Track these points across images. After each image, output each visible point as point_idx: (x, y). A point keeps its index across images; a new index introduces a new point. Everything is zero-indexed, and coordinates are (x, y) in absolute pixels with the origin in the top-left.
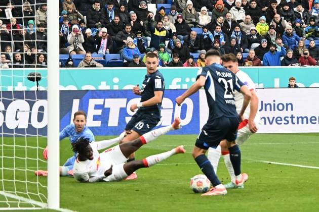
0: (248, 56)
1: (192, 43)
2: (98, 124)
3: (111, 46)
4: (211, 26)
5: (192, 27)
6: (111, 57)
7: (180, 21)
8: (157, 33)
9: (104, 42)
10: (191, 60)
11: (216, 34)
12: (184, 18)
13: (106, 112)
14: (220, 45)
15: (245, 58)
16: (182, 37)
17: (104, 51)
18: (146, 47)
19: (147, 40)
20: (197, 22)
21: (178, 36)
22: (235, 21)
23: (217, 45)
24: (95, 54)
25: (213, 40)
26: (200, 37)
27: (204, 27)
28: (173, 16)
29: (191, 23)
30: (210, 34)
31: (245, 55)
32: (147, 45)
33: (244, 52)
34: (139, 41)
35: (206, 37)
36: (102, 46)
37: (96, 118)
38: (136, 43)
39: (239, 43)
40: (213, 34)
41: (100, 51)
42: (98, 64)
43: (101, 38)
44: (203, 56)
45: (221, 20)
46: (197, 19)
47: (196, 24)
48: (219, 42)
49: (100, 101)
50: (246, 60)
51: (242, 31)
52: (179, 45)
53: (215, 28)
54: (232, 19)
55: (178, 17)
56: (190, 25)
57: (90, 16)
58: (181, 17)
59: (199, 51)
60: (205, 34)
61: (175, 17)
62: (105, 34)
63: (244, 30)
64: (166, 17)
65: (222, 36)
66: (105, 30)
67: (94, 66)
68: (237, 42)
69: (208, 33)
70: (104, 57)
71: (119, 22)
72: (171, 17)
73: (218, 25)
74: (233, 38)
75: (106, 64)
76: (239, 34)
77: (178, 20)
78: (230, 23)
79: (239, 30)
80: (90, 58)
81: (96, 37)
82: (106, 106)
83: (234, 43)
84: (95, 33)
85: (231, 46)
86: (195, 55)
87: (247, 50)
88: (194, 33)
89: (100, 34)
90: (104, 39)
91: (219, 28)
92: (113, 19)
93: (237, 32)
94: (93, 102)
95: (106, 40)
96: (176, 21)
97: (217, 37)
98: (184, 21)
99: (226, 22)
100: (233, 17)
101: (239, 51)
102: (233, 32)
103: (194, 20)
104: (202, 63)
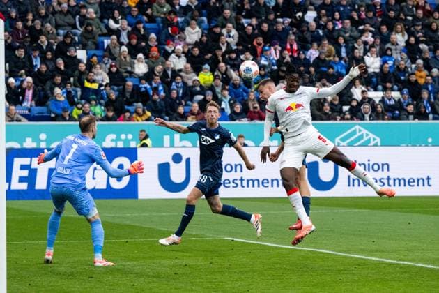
0: (191, 111)
1: (128, 95)
2: (24, 186)
4: (149, 77)
5: (127, 77)
6: (37, 110)
7: (114, 69)
8: (87, 84)
9: (29, 94)
10: (127, 114)
11: (154, 85)
12: (118, 67)
13: (33, 173)
14: (159, 98)
15: (187, 112)
16: (116, 88)
17: (29, 103)
18: (76, 100)
19: (76, 92)
20: (133, 70)
21: (112, 87)
22: (175, 70)
23: (156, 97)
24: (19, 106)
25: (151, 93)
26: (136, 88)
28: (106, 64)
29: (125, 72)
31: (187, 109)
32: (77, 98)
33: (186, 105)
34: (68, 93)
35: (143, 89)
36: (26, 97)
37: (21, 180)
38: (65, 95)
39: (180, 95)
41: (25, 104)
42: (23, 119)
43: (26, 89)
44: (140, 111)
45: (159, 68)
46: (133, 67)
47: (131, 74)
48: (158, 94)
49: (26, 161)
50: (189, 114)
51: (183, 82)
52: (114, 97)
53: (153, 79)
54: (172, 68)
55: (111, 66)
56: (125, 74)
57: (13, 64)
58: (115, 66)
59: (135, 104)
60: (143, 86)
61: (108, 66)
62: (30, 85)
63: (186, 80)
64: (98, 66)
65: (161, 88)
66: (30, 79)
67: (19, 121)
69: (145, 85)
70: (29, 110)
71: (46, 72)
72: (104, 65)
73: (156, 75)
74: (174, 89)
75: (30, 118)
76: (180, 85)
77: (112, 69)
78: (170, 73)
79: (180, 81)
80: (14, 111)
81: (20, 87)
82: (33, 167)
83: (174, 94)
84: (18, 83)
85: (171, 99)
86: (131, 108)
87: (189, 103)
88: (130, 83)
89: (25, 84)
90: (29, 90)
91: (158, 79)
92: (39, 67)
93: (178, 83)
94: (18, 162)
95: (31, 92)
96: (109, 69)
97: (156, 90)
98: (118, 70)
99: (165, 71)
100: (172, 66)
101: (180, 104)
102: (174, 84)
103: (129, 69)
104: (139, 118)
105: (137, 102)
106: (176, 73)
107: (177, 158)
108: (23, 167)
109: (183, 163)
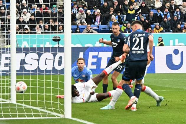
0: (184, 27)
1: (151, 19)
2: (94, 67)
3: (102, 21)
4: (162, 9)
5: (151, 9)
6: (102, 27)
7: (144, 5)
8: (129, 12)
9: (98, 18)
10: (150, 29)
11: (165, 13)
12: (146, 4)
13: (99, 60)
14: (168, 20)
16: (145, 15)
17: (98, 23)
18: (123, 21)
19: (124, 17)
20: (154, 6)
21: (143, 14)
22: (176, 5)
23: (166, 20)
24: (93, 25)
25: (163, 17)
27: (158, 9)
28: (140, 2)
29: (150, 7)
30: (162, 13)
31: (182, 26)
32: (124, 20)
33: (182, 24)
34: (119, 18)
35: (159, 15)
36: (97, 20)
37: (93, 64)
38: (117, 19)
39: (179, 18)
40: (163, 13)
41: (96, 24)
42: (94, 31)
43: (96, 15)
45: (168, 4)
46: (154, 4)
47: (153, 7)
48: (167, 18)
49: (95, 54)
50: (183, 29)
52: (143, 20)
53: (164, 10)
54: (175, 4)
55: (142, 3)
56: (150, 8)
58: (144, 3)
59: (155, 23)
60: (159, 13)
61: (141, 3)
62: (99, 13)
63: (182, 11)
64: (135, 3)
65: (168, 15)
66: (98, 11)
67: (92, 32)
68: (178, 18)
69: (160, 13)
70: (98, 27)
71: (107, 6)
72: (138, 3)
73: (166, 8)
74: (175, 15)
75: (99, 31)
76: (179, 13)
77: (142, 5)
78: (173, 7)
79: (179, 11)
80: (90, 28)
81: (93, 15)
82: (99, 57)
83: (176, 18)
84: (92, 13)
85: (174, 20)
87: (183, 23)
88: (152, 12)
89: (96, 13)
90: (98, 16)
91: (167, 10)
92: (103, 4)
93: (178, 12)
94: (91, 54)
95: (99, 17)
96: (141, 5)
97: (166, 15)
98: (146, 5)
99: (171, 6)
100: (175, 3)
101: (179, 23)
102: (175, 12)
103: (152, 5)
104: (157, 31)
105: (156, 22)
106: (177, 7)
107: (176, 52)
108: (94, 57)
109: (179, 54)
